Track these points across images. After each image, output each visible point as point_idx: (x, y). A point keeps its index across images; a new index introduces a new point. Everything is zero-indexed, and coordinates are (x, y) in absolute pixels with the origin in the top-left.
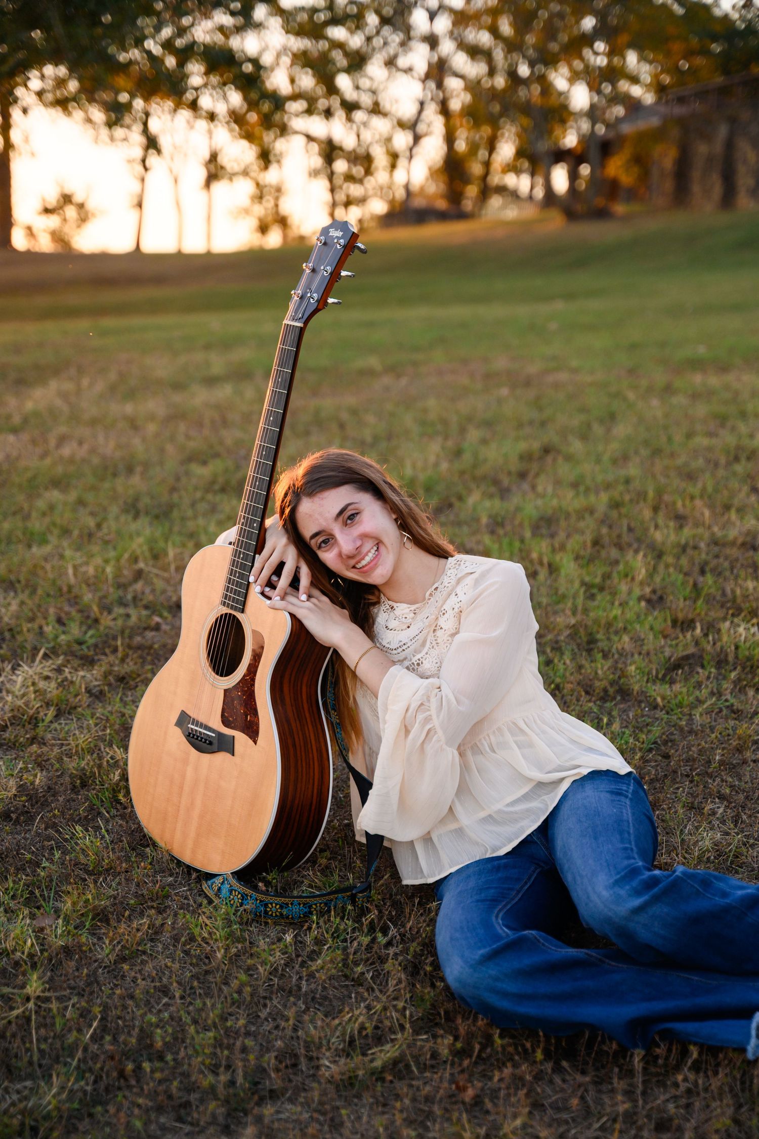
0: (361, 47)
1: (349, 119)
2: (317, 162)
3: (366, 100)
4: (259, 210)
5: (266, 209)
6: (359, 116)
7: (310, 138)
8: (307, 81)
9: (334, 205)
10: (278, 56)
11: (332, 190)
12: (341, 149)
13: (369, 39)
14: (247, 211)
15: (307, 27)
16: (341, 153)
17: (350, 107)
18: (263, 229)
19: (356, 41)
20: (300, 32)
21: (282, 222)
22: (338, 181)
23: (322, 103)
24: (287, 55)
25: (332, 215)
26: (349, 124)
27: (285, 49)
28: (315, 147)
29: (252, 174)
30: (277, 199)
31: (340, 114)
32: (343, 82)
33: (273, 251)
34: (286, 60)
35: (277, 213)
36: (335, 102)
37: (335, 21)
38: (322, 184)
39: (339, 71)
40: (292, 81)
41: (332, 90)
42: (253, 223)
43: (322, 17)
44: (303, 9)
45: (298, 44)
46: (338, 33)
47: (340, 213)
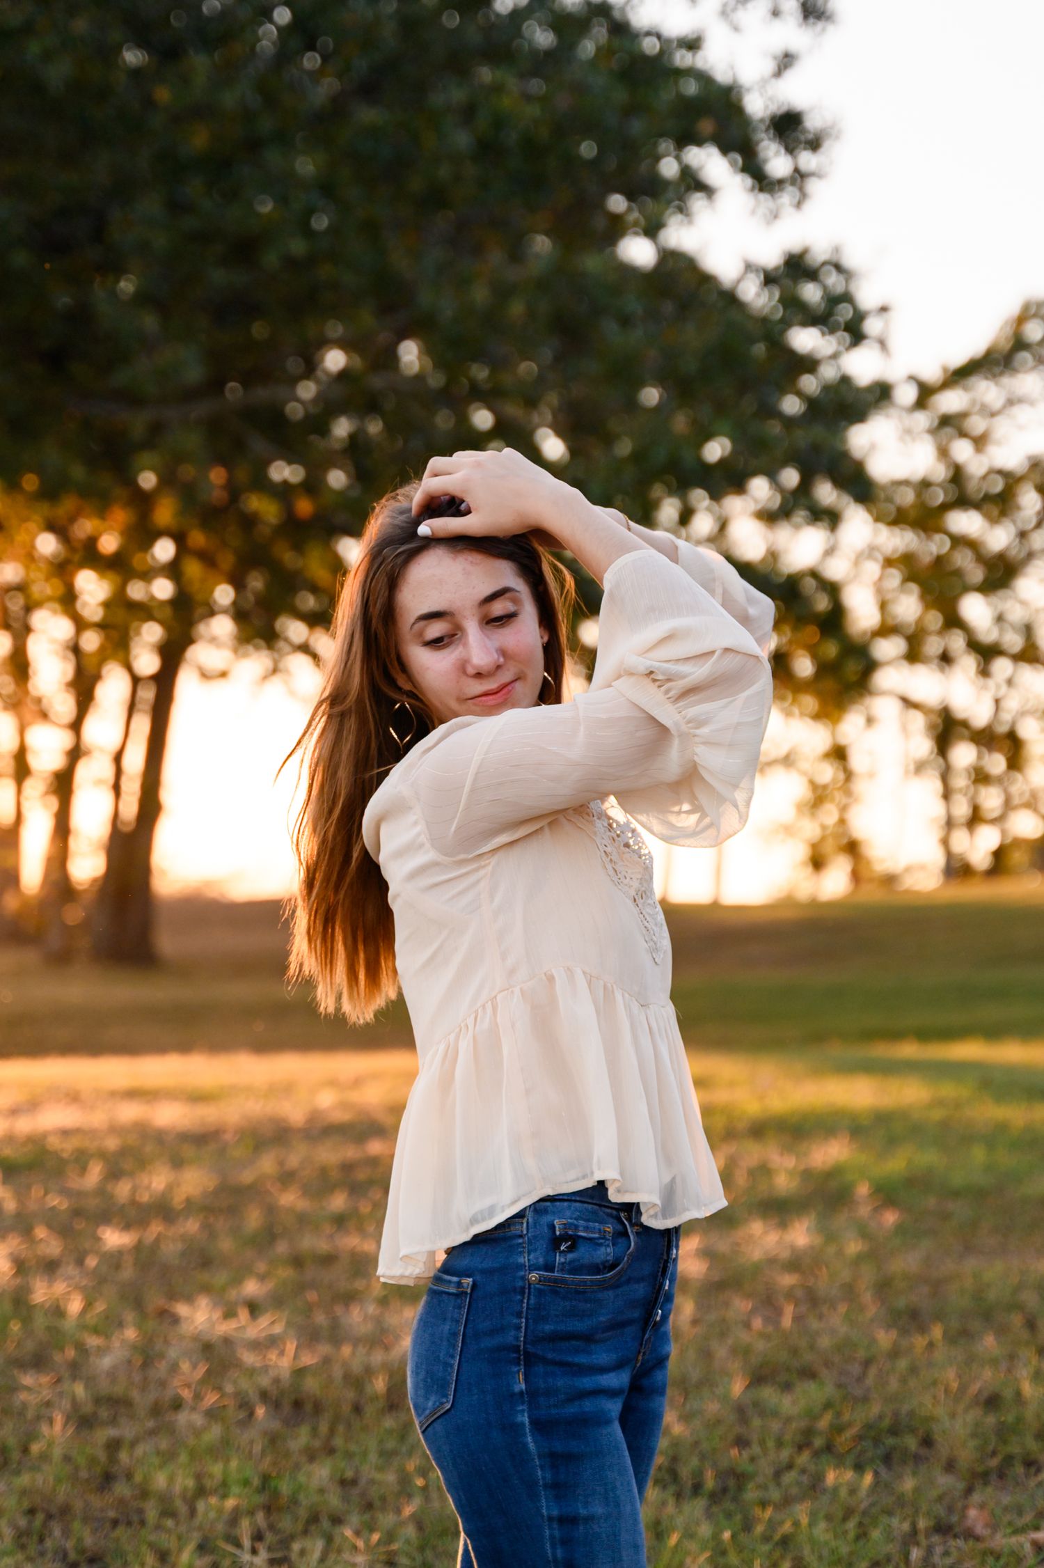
0: (1008, 548)
1: (984, 672)
2: (924, 746)
3: (1014, 641)
4: (810, 829)
5: (824, 827)
6: (1002, 667)
7: (908, 703)
8: (909, 607)
9: (950, 824)
10: (858, 559)
11: (947, 795)
12: (965, 724)
13: (1023, 535)
14: (788, 830)
15: (913, 514)
16: (966, 732)
17: (986, 653)
18: (817, 863)
19: (999, 538)
20: (899, 519)
21: (852, 848)
22: (960, 782)
23: (933, 646)
24: (876, 560)
25: (945, 842)
26: (981, 681)
27: (870, 551)
28: (918, 721)
29: (805, 765)
30: (844, 809)
31: (968, 663)
32: (975, 609)
33: (831, 905)
34: (872, 569)
35: (845, 833)
36: (957, 642)
37: (962, 501)
38: (931, 785)
39: (967, 589)
40: (883, 606)
41: (953, 621)
42: (799, 851)
43: (939, 497)
44: (906, 483)
45: (898, 540)
46: (966, 522)
47: (961, 842)
